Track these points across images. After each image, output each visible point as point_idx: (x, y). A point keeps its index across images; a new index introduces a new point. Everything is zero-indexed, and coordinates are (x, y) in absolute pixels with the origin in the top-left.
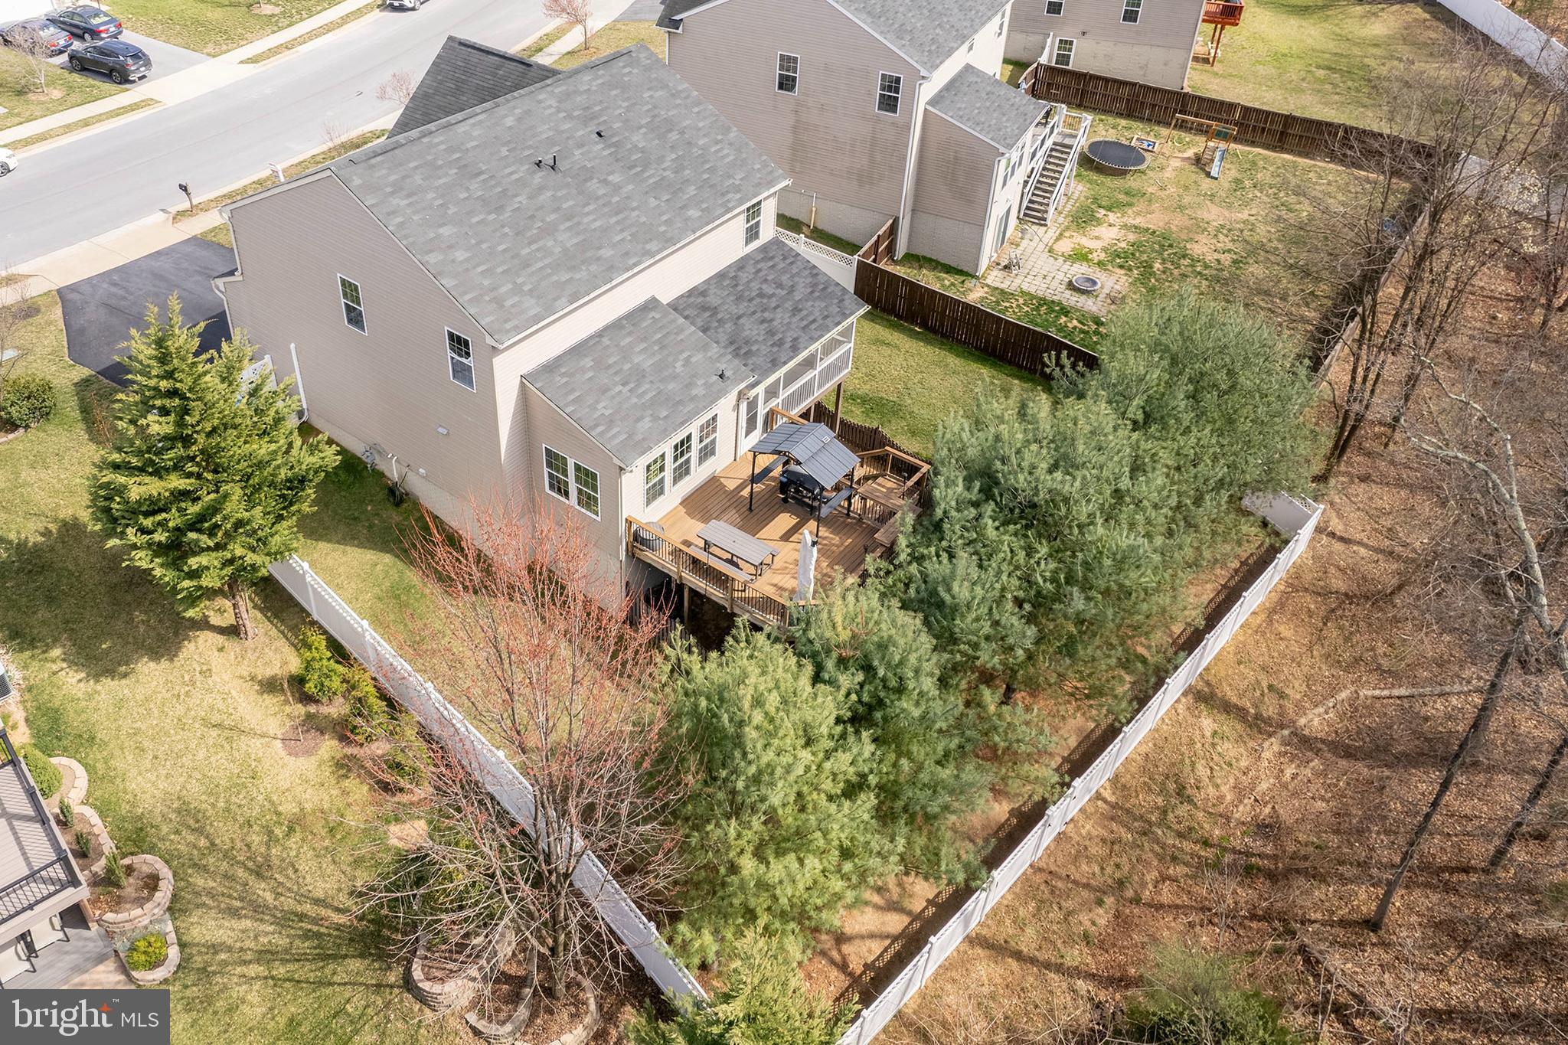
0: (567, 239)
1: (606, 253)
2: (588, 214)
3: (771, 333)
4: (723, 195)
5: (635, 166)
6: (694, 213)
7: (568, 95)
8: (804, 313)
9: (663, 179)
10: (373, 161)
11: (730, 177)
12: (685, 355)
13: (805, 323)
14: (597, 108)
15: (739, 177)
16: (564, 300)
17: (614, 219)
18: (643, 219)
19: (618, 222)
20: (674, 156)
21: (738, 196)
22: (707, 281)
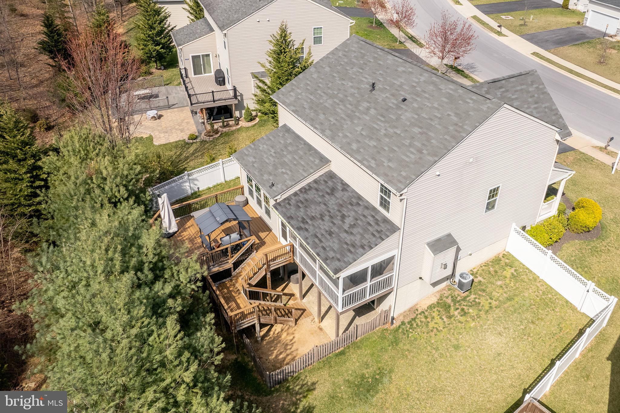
0: (328, 103)
1: (322, 117)
2: (345, 106)
3: (313, 218)
4: (373, 158)
5: (384, 117)
6: (354, 146)
7: (433, 83)
8: (328, 237)
9: (378, 130)
10: (361, 42)
11: (389, 160)
12: (288, 172)
13: (320, 236)
14: (427, 95)
15: (390, 164)
16: (294, 108)
17: (343, 116)
18: (345, 126)
19: (342, 118)
20: (398, 132)
21: (374, 166)
22: (354, 191)
